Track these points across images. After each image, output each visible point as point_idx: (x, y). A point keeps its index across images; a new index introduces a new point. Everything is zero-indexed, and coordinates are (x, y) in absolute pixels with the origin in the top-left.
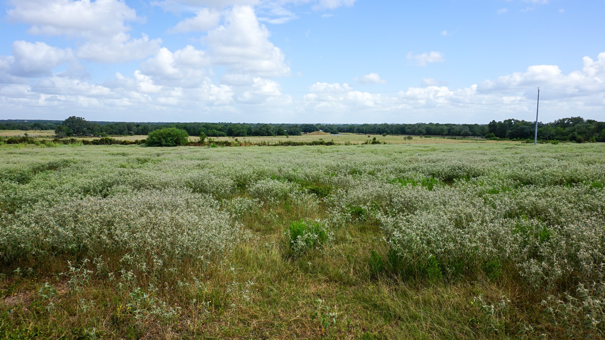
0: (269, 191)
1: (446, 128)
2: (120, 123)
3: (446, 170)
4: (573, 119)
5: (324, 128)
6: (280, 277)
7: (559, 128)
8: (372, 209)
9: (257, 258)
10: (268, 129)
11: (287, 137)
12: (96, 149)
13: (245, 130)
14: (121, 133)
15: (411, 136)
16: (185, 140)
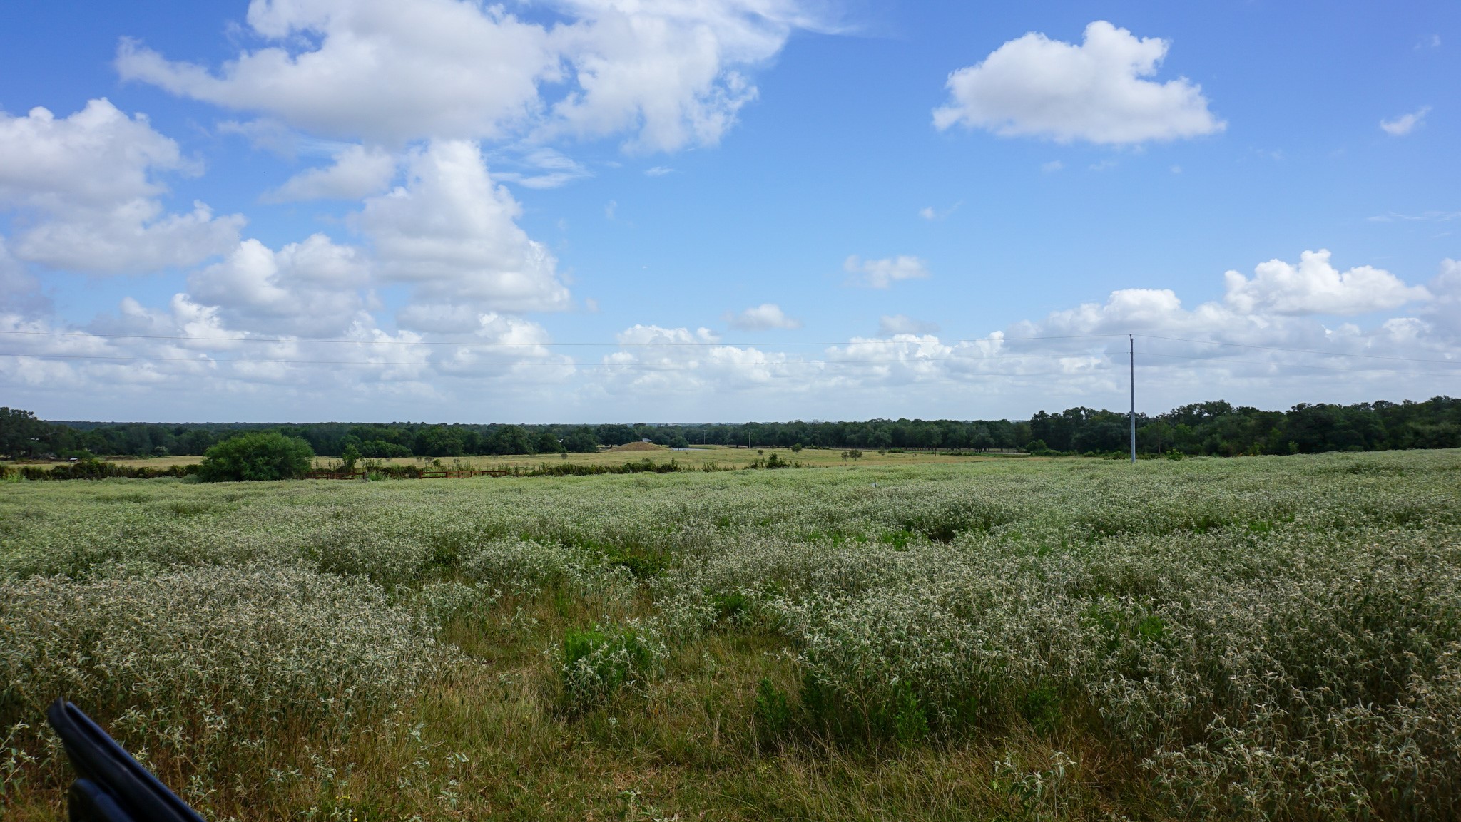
0: (513, 567)
1: (936, 429)
2: (131, 425)
3: (938, 513)
4: (1209, 407)
5: (653, 434)
6: (540, 761)
7: (1181, 426)
8: (764, 596)
9: (483, 721)
10: (515, 438)
11: (564, 457)
12: (62, 489)
13: (460, 441)
14: (132, 450)
15: (859, 450)
16: (304, 463)
